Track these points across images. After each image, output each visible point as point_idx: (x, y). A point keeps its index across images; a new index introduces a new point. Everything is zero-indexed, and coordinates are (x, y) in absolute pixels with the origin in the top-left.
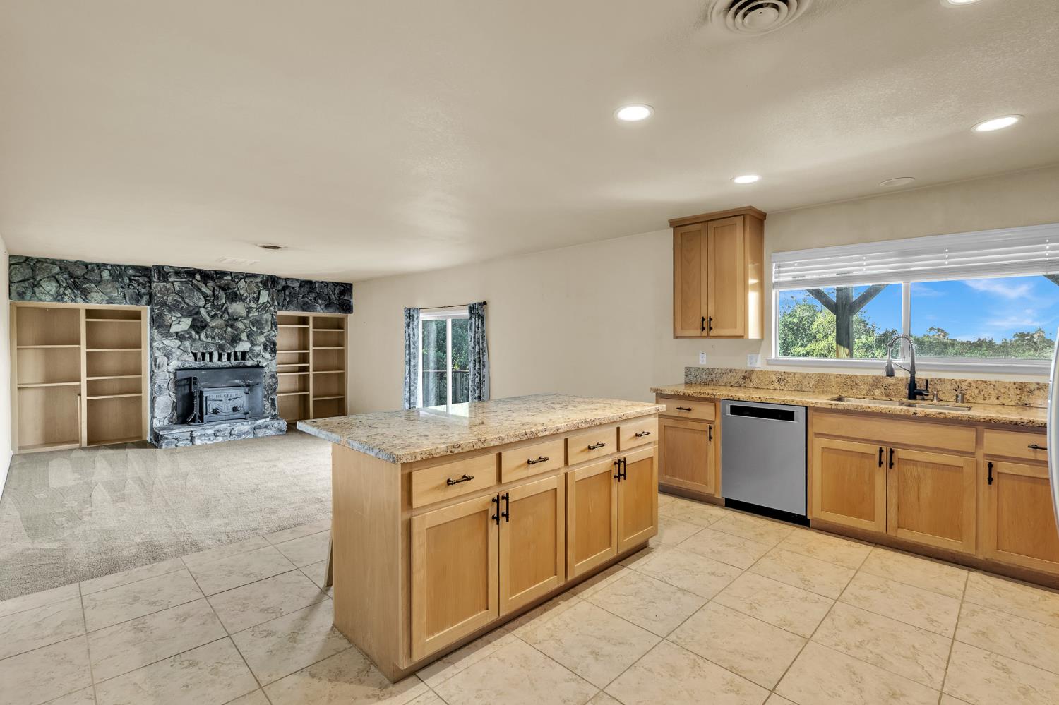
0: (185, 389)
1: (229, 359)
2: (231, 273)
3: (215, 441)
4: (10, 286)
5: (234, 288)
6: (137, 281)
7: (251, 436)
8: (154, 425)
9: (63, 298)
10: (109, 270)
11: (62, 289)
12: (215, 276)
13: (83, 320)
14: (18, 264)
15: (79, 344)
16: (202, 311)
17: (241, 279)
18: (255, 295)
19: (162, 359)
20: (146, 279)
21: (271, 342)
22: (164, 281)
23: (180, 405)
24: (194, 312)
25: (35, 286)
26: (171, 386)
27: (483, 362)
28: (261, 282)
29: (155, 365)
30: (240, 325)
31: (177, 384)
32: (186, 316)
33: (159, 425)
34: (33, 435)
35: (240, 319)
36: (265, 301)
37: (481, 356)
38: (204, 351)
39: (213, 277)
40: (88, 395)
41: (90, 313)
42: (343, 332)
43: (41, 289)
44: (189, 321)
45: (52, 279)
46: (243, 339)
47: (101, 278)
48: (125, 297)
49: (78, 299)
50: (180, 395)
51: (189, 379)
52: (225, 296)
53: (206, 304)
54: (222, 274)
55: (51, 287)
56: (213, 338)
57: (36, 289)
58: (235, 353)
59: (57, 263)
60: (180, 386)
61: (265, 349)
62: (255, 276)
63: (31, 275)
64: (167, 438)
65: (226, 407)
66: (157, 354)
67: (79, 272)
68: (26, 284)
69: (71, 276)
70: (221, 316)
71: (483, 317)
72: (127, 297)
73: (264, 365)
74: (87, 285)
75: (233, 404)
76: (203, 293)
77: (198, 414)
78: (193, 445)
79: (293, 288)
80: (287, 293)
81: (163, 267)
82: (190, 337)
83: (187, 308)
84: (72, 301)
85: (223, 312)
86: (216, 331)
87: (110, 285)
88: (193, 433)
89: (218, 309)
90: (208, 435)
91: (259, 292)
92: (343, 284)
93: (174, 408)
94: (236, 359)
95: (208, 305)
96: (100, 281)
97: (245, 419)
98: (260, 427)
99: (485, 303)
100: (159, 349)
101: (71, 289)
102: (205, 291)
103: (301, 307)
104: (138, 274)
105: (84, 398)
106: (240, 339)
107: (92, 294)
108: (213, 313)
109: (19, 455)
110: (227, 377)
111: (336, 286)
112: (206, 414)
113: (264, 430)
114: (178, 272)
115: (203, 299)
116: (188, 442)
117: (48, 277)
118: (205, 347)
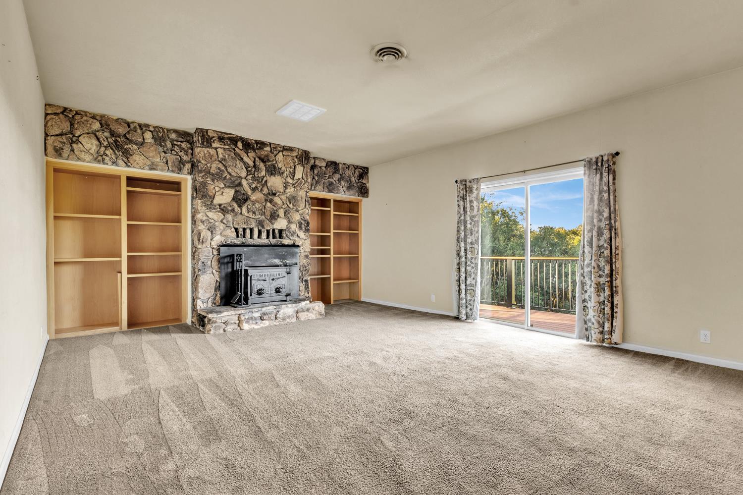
0: (228, 268)
1: (268, 237)
2: (270, 144)
3: (262, 325)
4: (45, 140)
5: (273, 161)
6: (180, 146)
7: (294, 320)
8: (198, 307)
9: (103, 160)
10: (151, 131)
11: (103, 149)
12: (255, 145)
13: (124, 188)
14: (56, 114)
15: (120, 215)
16: (244, 182)
17: (279, 152)
18: (292, 169)
19: (206, 234)
20: (189, 146)
21: (305, 221)
22: (208, 147)
23: (223, 285)
24: (236, 183)
25: (73, 142)
26: (215, 264)
27: (615, 229)
28: (296, 157)
29: (199, 240)
30: (277, 200)
31: (221, 261)
32: (229, 187)
33: (202, 307)
34: (70, 316)
35: (278, 193)
36: (300, 177)
37: (613, 222)
38: (246, 227)
39: (254, 146)
40: (129, 273)
41: (131, 181)
42: (358, 216)
43: (80, 145)
44: (231, 193)
45: (92, 135)
46: (280, 215)
47: (144, 139)
48: (167, 163)
49: (119, 161)
50: (223, 274)
51: (232, 256)
52: (265, 168)
53: (247, 175)
54: (262, 144)
55: (90, 144)
56: (254, 213)
57: (74, 145)
58: (274, 230)
59: (98, 118)
60: (224, 264)
61: (300, 227)
62: (291, 149)
63: (69, 129)
64: (215, 322)
65: (269, 288)
66: (201, 227)
67: (121, 130)
68: (64, 139)
69: (113, 134)
70: (261, 190)
71: (614, 171)
72: (170, 164)
73: (299, 244)
74: (129, 146)
75: (276, 284)
76: (245, 163)
77: (243, 295)
78: (241, 330)
79: (320, 167)
80: (316, 172)
81: (207, 131)
82: (233, 210)
83: (230, 179)
84: (113, 163)
85: (263, 186)
86: (257, 205)
87: (152, 149)
88: (241, 316)
89: (259, 182)
90: (256, 319)
91: (295, 166)
92: (361, 168)
93: (218, 288)
94: (274, 237)
95: (249, 177)
96: (142, 144)
97: (286, 301)
98: (303, 311)
99: (617, 154)
100: (203, 222)
101: (112, 149)
102: (247, 161)
103: (328, 188)
104: (180, 139)
105: (125, 276)
106: (278, 216)
107: (134, 156)
108: (254, 186)
109: (55, 340)
110: (266, 256)
111: (356, 169)
112: (251, 295)
113: (306, 313)
114: (222, 138)
115: (245, 170)
116: (236, 326)
117: (88, 133)
118: (246, 223)
